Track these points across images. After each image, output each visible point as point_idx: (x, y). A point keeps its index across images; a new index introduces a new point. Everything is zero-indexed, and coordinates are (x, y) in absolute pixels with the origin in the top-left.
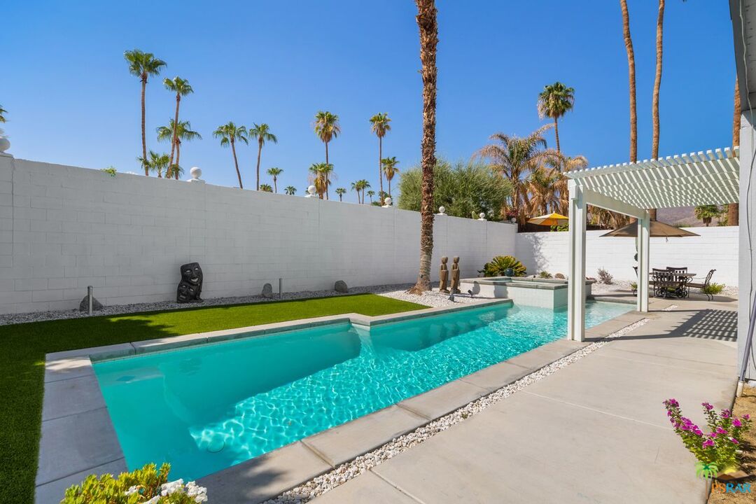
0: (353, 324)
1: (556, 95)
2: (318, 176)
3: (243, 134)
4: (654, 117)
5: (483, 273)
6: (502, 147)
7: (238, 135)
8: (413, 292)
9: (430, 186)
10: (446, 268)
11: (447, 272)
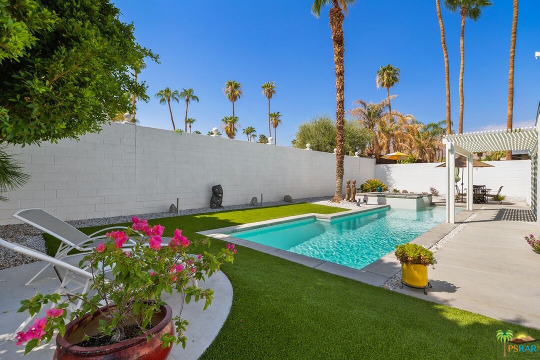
0: (317, 219)
1: (388, 73)
2: (228, 124)
3: (176, 96)
4: (460, 93)
5: (361, 191)
6: (363, 109)
7: (173, 96)
8: (334, 201)
9: (342, 137)
10: (349, 187)
11: (350, 189)
